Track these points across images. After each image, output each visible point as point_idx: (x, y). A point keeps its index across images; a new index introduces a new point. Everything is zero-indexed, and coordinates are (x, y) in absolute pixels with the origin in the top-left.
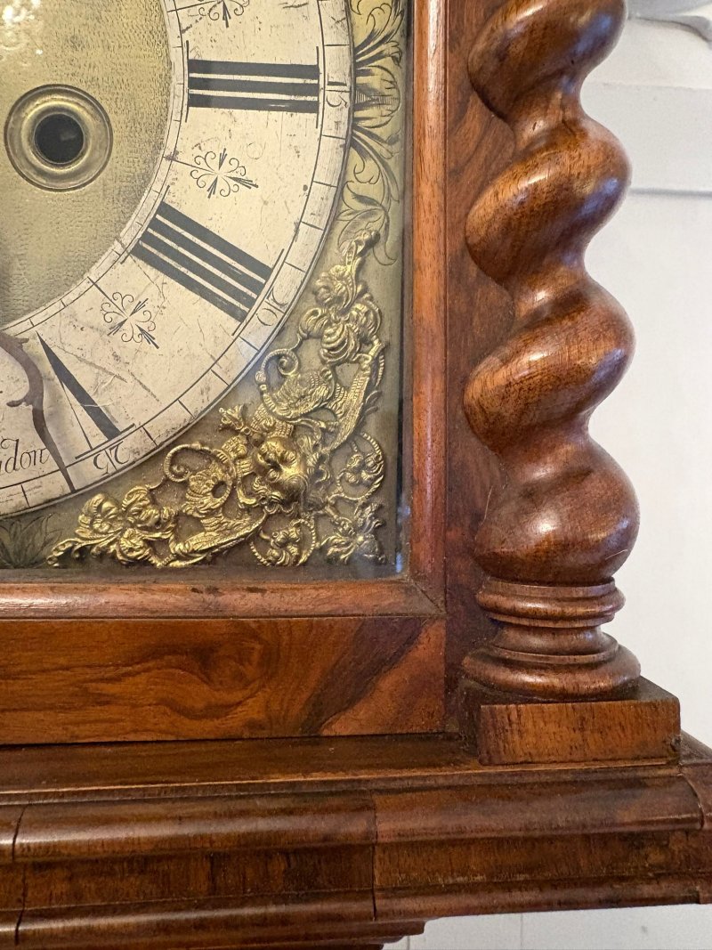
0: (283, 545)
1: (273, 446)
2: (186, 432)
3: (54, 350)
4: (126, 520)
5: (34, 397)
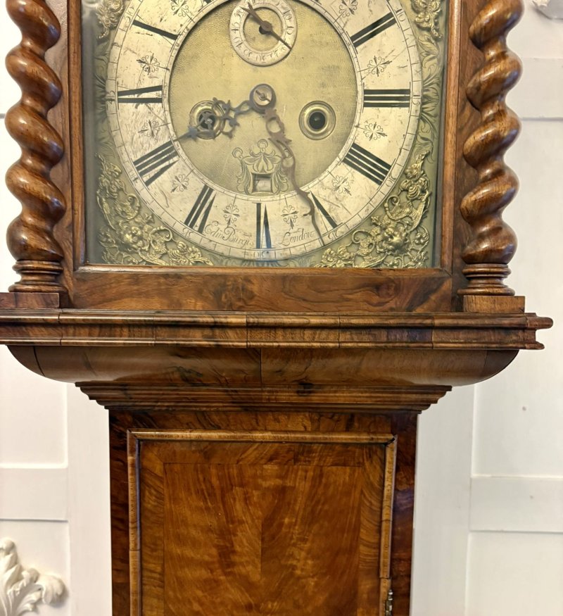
1: (390, 230)
2: (360, 225)
3: (316, 197)
4: (338, 257)
5: (312, 213)
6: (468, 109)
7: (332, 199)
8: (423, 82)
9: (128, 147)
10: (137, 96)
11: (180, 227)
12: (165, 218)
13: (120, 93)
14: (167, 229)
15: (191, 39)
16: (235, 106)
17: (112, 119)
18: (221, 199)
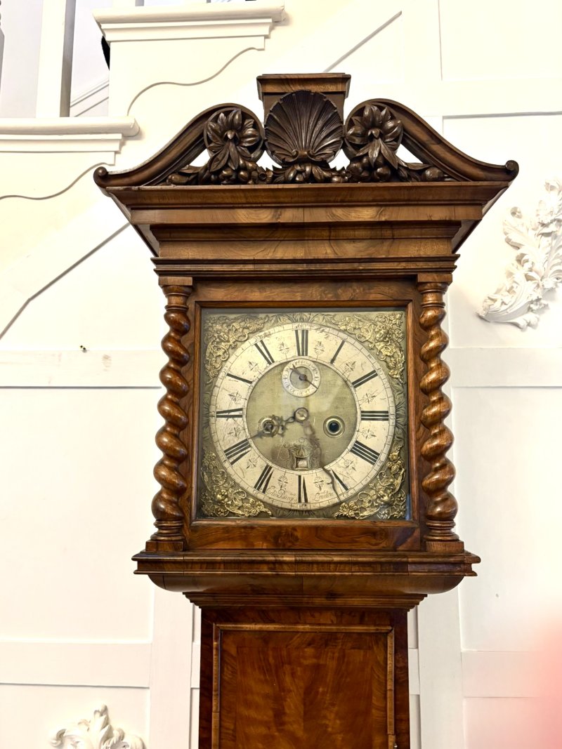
0: (384, 515)
1: (381, 492)
2: (362, 489)
3: (335, 472)
4: (350, 508)
5: (333, 482)
6: (422, 428)
7: (345, 473)
8: (396, 406)
9: (221, 442)
10: (226, 414)
11: (251, 490)
12: (242, 484)
13: (218, 413)
14: (244, 491)
15: (260, 383)
16: (285, 419)
17: (213, 427)
18: (277, 472)
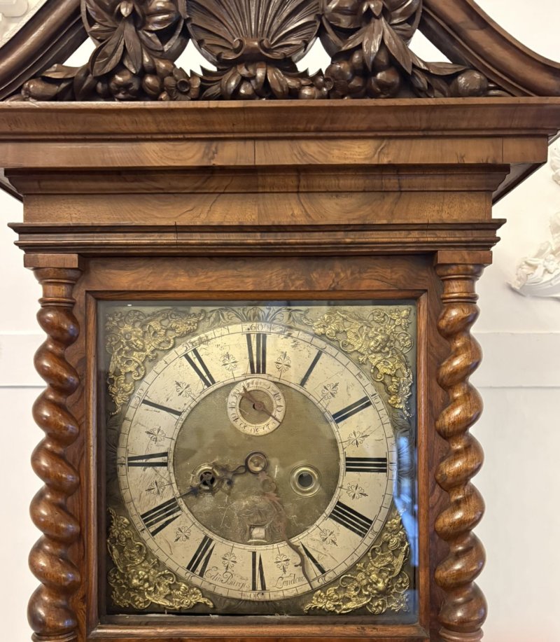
0: (377, 607)
1: (374, 576)
2: (346, 572)
3: (306, 547)
4: (329, 598)
5: (303, 564)
6: (437, 490)
7: (321, 549)
8: (398, 450)
9: (136, 503)
10: (144, 461)
11: (182, 572)
12: (169, 564)
13: (130, 459)
14: (173, 574)
15: (193, 414)
16: (232, 468)
17: (123, 479)
18: (220, 547)
